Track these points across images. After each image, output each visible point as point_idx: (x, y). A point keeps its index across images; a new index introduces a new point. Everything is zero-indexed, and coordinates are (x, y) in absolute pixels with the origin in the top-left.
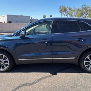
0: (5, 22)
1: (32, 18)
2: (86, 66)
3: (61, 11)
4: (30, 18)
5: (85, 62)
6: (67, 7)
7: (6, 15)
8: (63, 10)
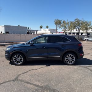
0: (3, 33)
1: (28, 28)
2: (66, 61)
3: (56, 24)
4: (27, 29)
5: (66, 59)
6: (62, 20)
7: (4, 26)
8: (58, 23)
